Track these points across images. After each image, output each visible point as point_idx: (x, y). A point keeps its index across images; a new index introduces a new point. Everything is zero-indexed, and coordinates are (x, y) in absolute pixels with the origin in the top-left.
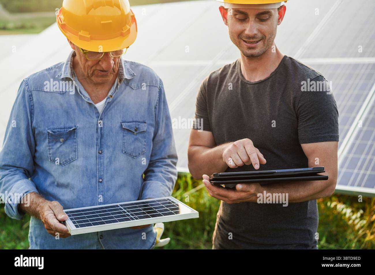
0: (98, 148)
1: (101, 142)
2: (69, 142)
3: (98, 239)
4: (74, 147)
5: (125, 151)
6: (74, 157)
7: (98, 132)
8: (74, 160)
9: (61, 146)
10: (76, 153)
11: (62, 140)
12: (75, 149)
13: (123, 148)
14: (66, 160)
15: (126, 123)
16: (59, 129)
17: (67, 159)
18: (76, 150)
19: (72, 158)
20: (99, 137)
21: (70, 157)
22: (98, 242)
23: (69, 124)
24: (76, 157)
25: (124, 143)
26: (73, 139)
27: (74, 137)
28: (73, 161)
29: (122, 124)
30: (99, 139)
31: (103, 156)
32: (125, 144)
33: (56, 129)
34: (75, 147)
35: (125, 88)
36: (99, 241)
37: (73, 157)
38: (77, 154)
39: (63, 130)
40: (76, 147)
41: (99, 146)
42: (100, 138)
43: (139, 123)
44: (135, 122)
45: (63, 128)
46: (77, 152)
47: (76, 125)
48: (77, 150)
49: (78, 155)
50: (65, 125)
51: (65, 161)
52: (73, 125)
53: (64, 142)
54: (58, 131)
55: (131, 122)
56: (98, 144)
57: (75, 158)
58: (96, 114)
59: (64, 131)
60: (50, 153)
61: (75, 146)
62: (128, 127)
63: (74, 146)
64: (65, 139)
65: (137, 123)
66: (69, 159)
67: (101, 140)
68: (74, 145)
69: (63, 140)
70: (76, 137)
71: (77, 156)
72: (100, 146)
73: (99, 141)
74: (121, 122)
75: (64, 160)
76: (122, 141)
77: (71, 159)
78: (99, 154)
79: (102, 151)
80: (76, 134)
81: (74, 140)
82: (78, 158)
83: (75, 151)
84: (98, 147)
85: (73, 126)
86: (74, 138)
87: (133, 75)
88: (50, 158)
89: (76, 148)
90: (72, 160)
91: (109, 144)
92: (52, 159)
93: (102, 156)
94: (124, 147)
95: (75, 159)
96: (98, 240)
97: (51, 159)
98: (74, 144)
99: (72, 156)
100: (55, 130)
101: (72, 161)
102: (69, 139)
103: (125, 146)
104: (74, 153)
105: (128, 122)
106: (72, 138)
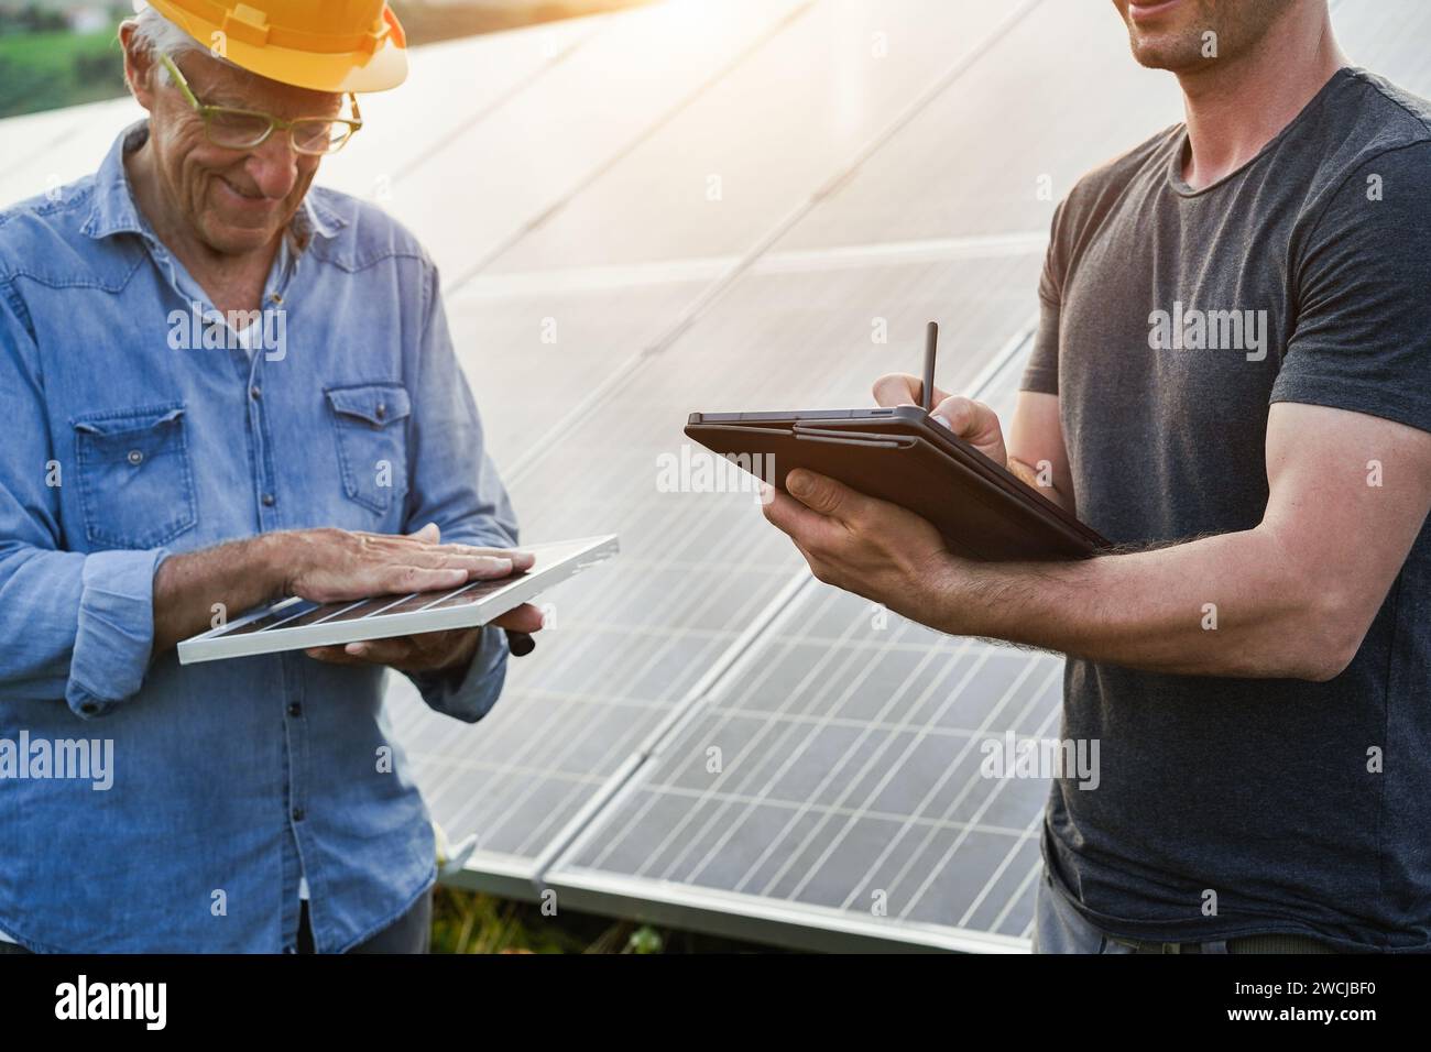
0: (259, 486)
1: (266, 464)
2: (163, 465)
3: (289, 823)
4: (183, 481)
5: (354, 490)
6: (184, 519)
7: (253, 428)
8: (185, 528)
9: (132, 478)
10: (190, 504)
11: (135, 457)
12: (184, 490)
13: (346, 479)
14: (155, 530)
15: (344, 392)
16: (117, 417)
17: (161, 526)
18: (192, 492)
19: (178, 522)
20: (258, 446)
21: (173, 520)
22: (287, 834)
23: (153, 401)
24: (192, 516)
25: (346, 461)
26: (175, 452)
27: (176, 446)
28: (181, 534)
29: (331, 394)
30: (259, 451)
31: (282, 515)
32: (349, 465)
33: (108, 419)
34: (187, 484)
35: (319, 271)
36: (290, 830)
37: (181, 516)
38: (194, 507)
39: (133, 421)
40: (190, 480)
41: (261, 478)
42: (261, 449)
43: (387, 390)
44: (374, 384)
45: (131, 416)
46: (193, 500)
47: (178, 400)
48: (196, 494)
49: (198, 512)
50: (135, 402)
51: (154, 535)
52: (168, 403)
53: (143, 466)
54: (116, 427)
55: (357, 386)
56: (258, 473)
57: (190, 522)
58: (236, 367)
59: (138, 424)
60: (90, 507)
61: (186, 477)
62: (352, 406)
63: (180, 478)
64: (148, 454)
65: (380, 389)
66: (169, 527)
67: (265, 458)
68: (183, 475)
69: (141, 457)
70: (185, 446)
71: (195, 515)
72: (264, 481)
73: (261, 461)
74: (326, 388)
75: (148, 532)
76: (338, 456)
77: (175, 527)
78: (266, 508)
79: (273, 494)
80: (187, 433)
81: (180, 457)
82: (199, 519)
83: (187, 497)
84: (258, 481)
85: (169, 407)
86: (179, 447)
87: (338, 225)
88: (92, 529)
89: (190, 485)
90: (178, 529)
91: (295, 469)
92: (100, 532)
93: (277, 516)
94: (348, 475)
95: (190, 526)
96: (287, 827)
97: (96, 531)
98: (182, 471)
99: (178, 514)
100: (104, 423)
101: (178, 532)
102: (162, 454)
103: (351, 472)
104: (183, 505)
105: (349, 387)
106: (173, 449)
